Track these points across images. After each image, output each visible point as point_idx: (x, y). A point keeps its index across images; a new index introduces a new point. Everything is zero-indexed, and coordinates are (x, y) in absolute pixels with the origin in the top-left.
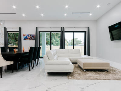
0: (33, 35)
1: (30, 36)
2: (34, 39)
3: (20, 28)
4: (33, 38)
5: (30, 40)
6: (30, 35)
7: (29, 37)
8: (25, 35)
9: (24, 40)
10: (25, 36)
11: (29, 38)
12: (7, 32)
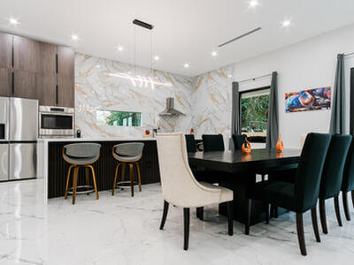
0: (323, 89)
1: (310, 96)
2: (328, 105)
3: (275, 75)
4: (322, 100)
5: (311, 109)
6: (311, 92)
7: (306, 101)
8: (291, 95)
9: (287, 111)
10: (293, 97)
11: (307, 104)
12: (241, 93)
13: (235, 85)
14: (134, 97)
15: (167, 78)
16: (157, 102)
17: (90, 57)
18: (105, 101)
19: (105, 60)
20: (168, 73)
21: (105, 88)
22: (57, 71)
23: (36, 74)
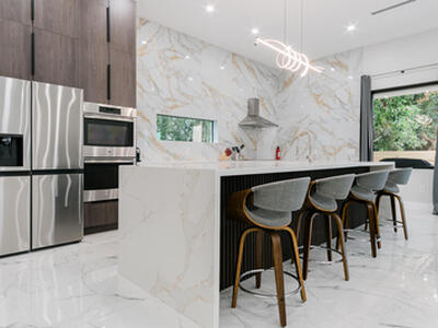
12: (373, 92)
13: (366, 80)
14: (207, 95)
15: (248, 67)
16: (237, 104)
17: (147, 22)
18: (169, 99)
19: (169, 29)
20: (250, 61)
21: (168, 77)
22: (108, 40)
23: (73, 40)
